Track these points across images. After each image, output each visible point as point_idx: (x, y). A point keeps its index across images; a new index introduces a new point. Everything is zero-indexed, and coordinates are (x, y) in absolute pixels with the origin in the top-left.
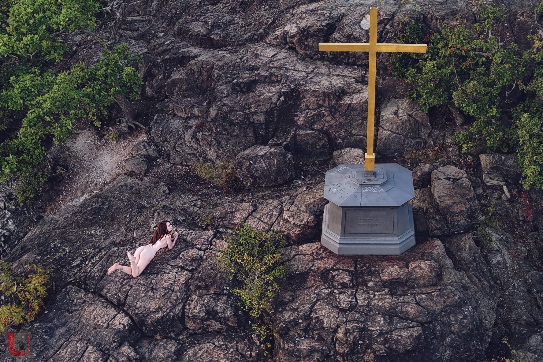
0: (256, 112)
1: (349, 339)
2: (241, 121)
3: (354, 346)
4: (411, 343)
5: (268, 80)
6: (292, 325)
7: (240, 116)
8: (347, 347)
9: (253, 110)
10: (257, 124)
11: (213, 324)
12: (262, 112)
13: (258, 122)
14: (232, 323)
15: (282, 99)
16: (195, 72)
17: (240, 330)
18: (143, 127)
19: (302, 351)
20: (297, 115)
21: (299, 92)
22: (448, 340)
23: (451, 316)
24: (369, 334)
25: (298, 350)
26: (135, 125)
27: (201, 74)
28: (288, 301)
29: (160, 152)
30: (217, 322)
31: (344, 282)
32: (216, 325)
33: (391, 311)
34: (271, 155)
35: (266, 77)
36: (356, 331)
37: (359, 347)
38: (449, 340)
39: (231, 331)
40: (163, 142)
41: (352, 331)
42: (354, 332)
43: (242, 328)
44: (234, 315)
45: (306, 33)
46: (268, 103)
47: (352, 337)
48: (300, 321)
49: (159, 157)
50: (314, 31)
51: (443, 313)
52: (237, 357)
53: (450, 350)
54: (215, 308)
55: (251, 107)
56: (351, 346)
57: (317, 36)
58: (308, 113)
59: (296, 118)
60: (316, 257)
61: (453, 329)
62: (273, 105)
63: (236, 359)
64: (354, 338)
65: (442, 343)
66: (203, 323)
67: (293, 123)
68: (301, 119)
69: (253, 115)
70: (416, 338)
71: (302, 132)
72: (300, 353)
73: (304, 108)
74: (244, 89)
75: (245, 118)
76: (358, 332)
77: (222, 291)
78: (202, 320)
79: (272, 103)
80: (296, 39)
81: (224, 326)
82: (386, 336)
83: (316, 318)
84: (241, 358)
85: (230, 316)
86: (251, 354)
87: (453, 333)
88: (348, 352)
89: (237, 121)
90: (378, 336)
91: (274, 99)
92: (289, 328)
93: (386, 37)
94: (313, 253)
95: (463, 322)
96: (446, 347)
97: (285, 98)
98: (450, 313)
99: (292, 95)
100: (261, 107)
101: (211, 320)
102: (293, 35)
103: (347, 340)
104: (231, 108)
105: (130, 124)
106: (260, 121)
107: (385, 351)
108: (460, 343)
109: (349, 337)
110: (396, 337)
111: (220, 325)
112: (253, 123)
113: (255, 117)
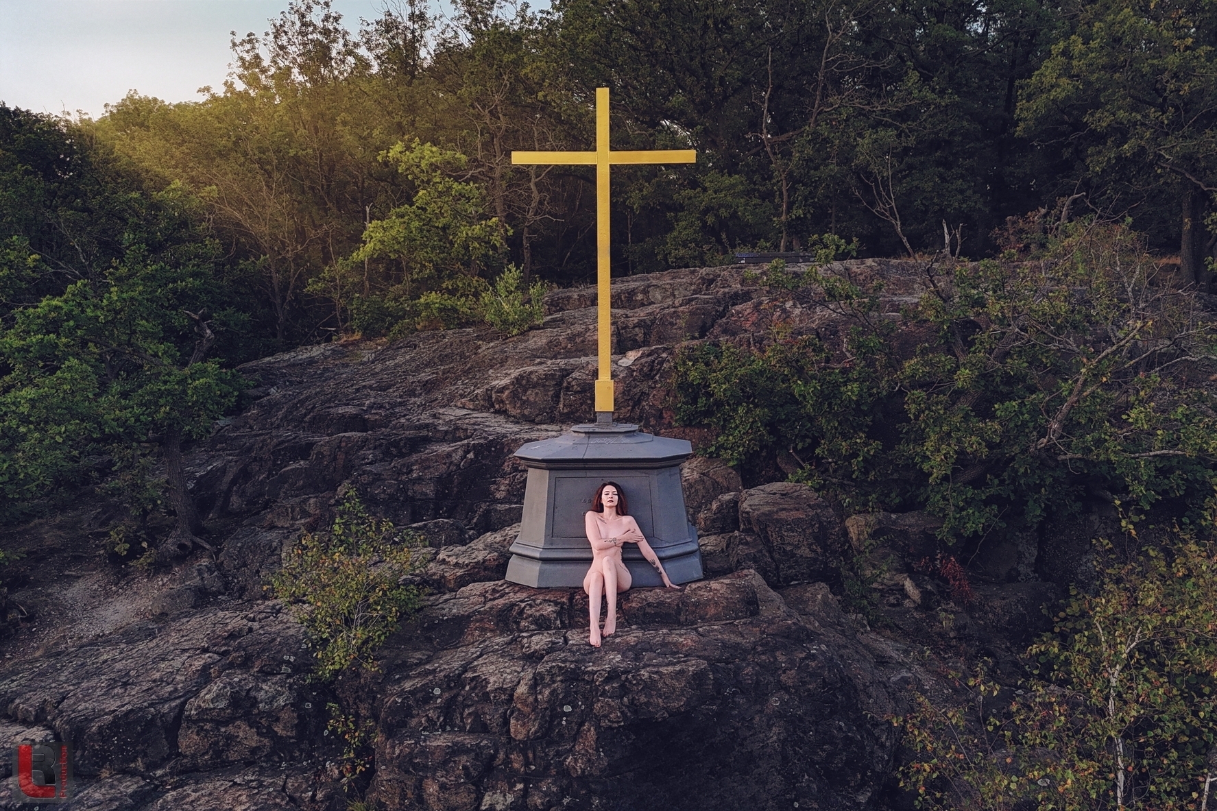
0: (419, 478)
1: (539, 697)
2: (391, 496)
3: (552, 717)
4: (682, 690)
5: (450, 436)
6: (417, 701)
7: (390, 486)
8: (535, 720)
9: (415, 475)
10: (419, 500)
11: (241, 734)
12: (431, 479)
13: (423, 497)
14: (285, 728)
15: (471, 455)
16: (324, 456)
17: (301, 751)
18: (208, 547)
19: (433, 753)
20: (494, 483)
21: (503, 444)
22: (774, 702)
23: (778, 653)
24: (588, 682)
25: (423, 752)
26: (194, 543)
27: (335, 459)
28: (416, 661)
29: (227, 585)
30: (251, 727)
31: (542, 615)
32: (247, 736)
33: (639, 646)
34: (435, 527)
35: (446, 432)
36: (559, 679)
37: (564, 723)
38: (776, 701)
39: (280, 757)
40: (238, 569)
41: (548, 679)
42: (554, 682)
43: (305, 745)
44: (292, 705)
45: (524, 382)
46: (445, 464)
47: (547, 692)
48: (437, 691)
49: (223, 591)
50: (539, 378)
51: (759, 649)
52: (278, 800)
53: (779, 726)
54: (253, 693)
55: (412, 470)
56: (543, 716)
57: (544, 386)
58: (515, 476)
59: (493, 487)
60: (490, 597)
61: (783, 678)
62: (453, 468)
63: (276, 805)
64: (552, 693)
65: (758, 707)
66: (219, 730)
67: (488, 496)
68: (503, 488)
69: (414, 484)
70: (694, 679)
71: (501, 507)
72: (428, 758)
73: (508, 470)
74: (404, 450)
75: (399, 489)
76: (561, 681)
77: (277, 665)
78: (219, 723)
79: (451, 462)
80: (507, 392)
81: (266, 741)
82: (623, 677)
83: (473, 679)
84: (287, 804)
85: (284, 706)
86: (314, 795)
87: (786, 689)
88: (536, 732)
89: (382, 496)
90: (608, 680)
91: (456, 457)
92: (410, 707)
93: (660, 369)
94: (486, 592)
95: (808, 665)
96: (770, 719)
97: (476, 456)
98: (776, 649)
99: (490, 451)
100: (431, 470)
101: (238, 723)
102: (503, 388)
103: (536, 699)
104: (376, 474)
105: (184, 541)
106: (426, 494)
107: (622, 712)
108: (805, 714)
109: (540, 693)
110: (647, 675)
111: (256, 738)
112: (413, 499)
113: (417, 487)
